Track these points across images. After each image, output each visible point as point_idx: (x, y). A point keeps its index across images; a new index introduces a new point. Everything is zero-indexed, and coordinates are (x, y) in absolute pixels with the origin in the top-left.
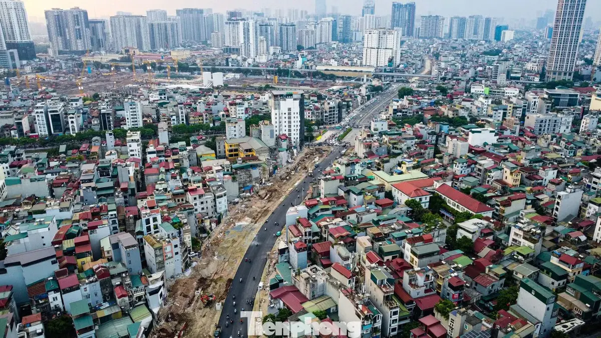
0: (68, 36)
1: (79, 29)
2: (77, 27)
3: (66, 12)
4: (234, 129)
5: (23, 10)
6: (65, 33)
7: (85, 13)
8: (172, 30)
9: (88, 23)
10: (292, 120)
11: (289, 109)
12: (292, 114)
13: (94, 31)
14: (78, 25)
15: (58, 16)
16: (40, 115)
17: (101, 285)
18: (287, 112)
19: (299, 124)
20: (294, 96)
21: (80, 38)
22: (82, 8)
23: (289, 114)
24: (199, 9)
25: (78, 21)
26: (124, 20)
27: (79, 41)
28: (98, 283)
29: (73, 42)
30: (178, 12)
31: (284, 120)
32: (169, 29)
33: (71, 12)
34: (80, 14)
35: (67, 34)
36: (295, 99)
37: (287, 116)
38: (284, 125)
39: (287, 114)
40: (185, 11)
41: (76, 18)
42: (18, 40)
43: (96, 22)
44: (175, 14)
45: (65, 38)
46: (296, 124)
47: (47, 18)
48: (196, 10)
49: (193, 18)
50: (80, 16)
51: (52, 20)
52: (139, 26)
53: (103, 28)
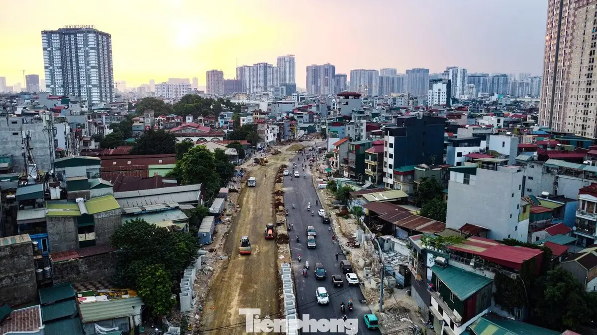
0: (319, 84)
1: (327, 79)
2: (327, 77)
3: (320, 67)
4: (401, 100)
5: (294, 63)
6: (317, 82)
7: (334, 68)
8: (398, 82)
9: (334, 76)
10: (441, 97)
11: (439, 90)
12: (441, 93)
13: (338, 82)
14: (327, 76)
15: (315, 70)
16: (295, 97)
17: (309, 116)
18: (438, 91)
19: (446, 100)
20: (444, 81)
21: (327, 86)
22: (332, 64)
23: (439, 93)
24: (425, 68)
25: (327, 73)
26: (361, 72)
27: (326, 88)
28: (308, 115)
29: (322, 88)
30: (407, 72)
31: (435, 97)
32: (396, 81)
33: (324, 66)
34: (330, 68)
35: (319, 82)
36: (444, 83)
37: (437, 94)
38: (435, 101)
39: (437, 93)
40: (414, 71)
41: (327, 71)
42: (287, 82)
43: (340, 76)
44: (405, 73)
45: (317, 86)
46: (443, 100)
47: (307, 71)
48: (423, 70)
49: (419, 77)
50: (330, 70)
51: (311, 73)
52: (372, 78)
53: (345, 80)
